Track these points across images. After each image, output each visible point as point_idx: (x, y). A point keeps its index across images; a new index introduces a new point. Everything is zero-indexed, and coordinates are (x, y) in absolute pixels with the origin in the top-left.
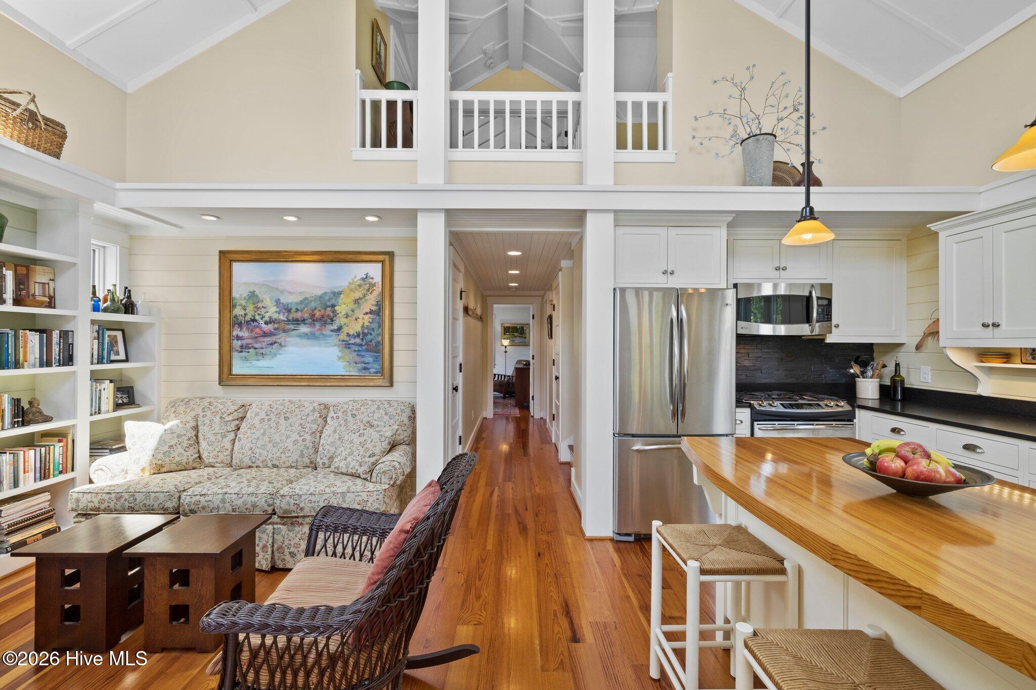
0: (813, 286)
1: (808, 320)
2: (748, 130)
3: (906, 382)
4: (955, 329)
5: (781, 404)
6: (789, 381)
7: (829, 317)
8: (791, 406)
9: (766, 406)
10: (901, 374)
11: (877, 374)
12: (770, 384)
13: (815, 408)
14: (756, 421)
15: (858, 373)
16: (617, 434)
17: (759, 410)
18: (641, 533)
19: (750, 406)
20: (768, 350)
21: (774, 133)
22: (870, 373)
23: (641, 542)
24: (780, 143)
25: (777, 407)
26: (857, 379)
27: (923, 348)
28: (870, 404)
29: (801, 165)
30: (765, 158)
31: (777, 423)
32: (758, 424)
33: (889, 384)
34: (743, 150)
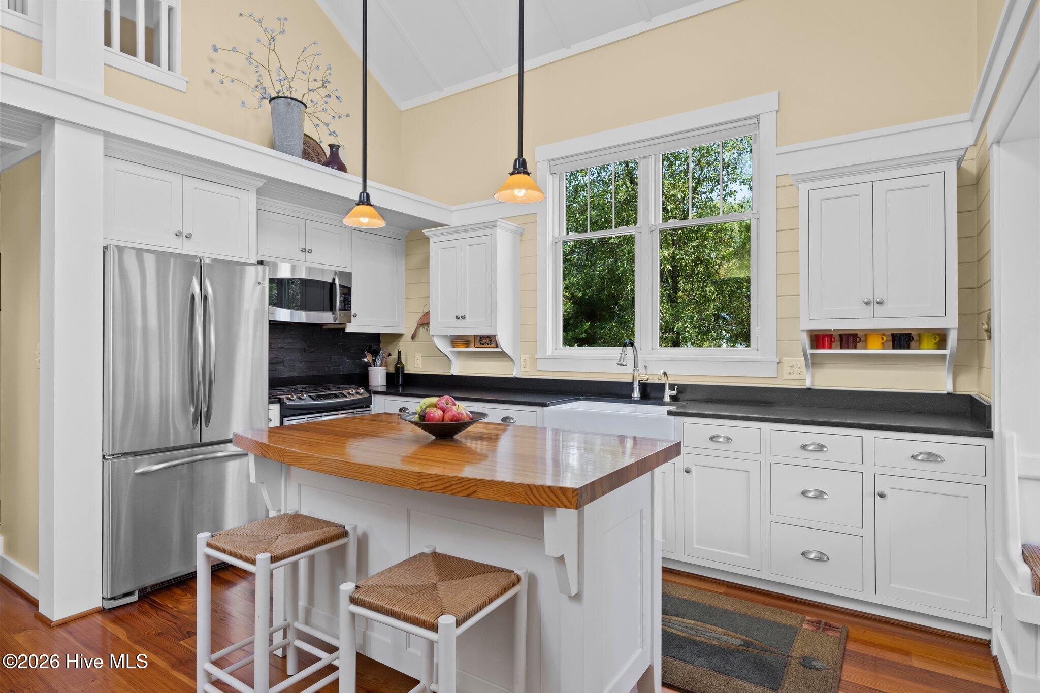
0: (336, 273)
1: (332, 309)
2: (278, 88)
3: (405, 369)
4: (440, 320)
5: (310, 396)
6: (311, 373)
7: (349, 306)
8: (319, 398)
9: (294, 400)
10: (402, 362)
11: (384, 362)
12: (292, 377)
13: (340, 398)
14: (285, 417)
15: (371, 362)
16: (109, 456)
17: (289, 405)
18: (147, 585)
19: (280, 401)
20: (291, 341)
21: (304, 101)
22: (379, 362)
23: (147, 597)
24: (309, 115)
25: (306, 400)
26: (370, 368)
27: (417, 338)
28: (380, 389)
29: (329, 145)
30: (296, 127)
31: (306, 416)
32: (287, 421)
33: (394, 372)
34: (273, 109)
